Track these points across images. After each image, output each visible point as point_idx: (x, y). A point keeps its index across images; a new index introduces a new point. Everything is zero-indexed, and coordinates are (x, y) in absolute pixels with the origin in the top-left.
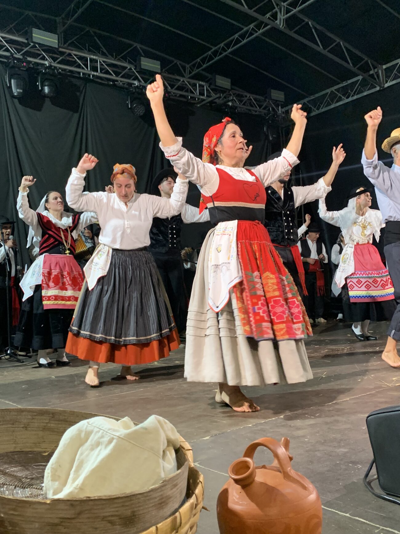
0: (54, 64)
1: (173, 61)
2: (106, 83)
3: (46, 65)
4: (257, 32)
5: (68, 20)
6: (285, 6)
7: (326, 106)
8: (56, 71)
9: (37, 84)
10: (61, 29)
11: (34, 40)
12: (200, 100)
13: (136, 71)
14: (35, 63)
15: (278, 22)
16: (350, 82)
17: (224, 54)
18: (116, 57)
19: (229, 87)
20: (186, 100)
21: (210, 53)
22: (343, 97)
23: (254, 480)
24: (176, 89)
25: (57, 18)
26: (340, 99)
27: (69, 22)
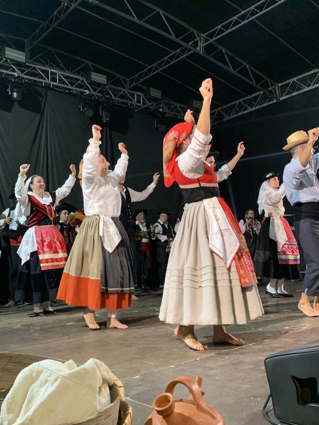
0: (22, 75)
1: (116, 76)
2: (63, 91)
3: (16, 75)
4: (182, 55)
5: (34, 42)
6: (204, 36)
7: (236, 114)
8: (23, 80)
9: (8, 90)
10: (28, 49)
11: (7, 56)
12: (137, 107)
13: (87, 83)
14: (7, 74)
15: (198, 48)
16: (254, 95)
17: (157, 71)
18: (71, 71)
19: (160, 98)
20: (127, 106)
21: (145, 70)
22: (249, 107)
23: (173, 412)
24: (119, 97)
25: (25, 40)
26: (246, 109)
27: (35, 43)
